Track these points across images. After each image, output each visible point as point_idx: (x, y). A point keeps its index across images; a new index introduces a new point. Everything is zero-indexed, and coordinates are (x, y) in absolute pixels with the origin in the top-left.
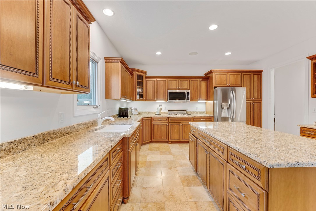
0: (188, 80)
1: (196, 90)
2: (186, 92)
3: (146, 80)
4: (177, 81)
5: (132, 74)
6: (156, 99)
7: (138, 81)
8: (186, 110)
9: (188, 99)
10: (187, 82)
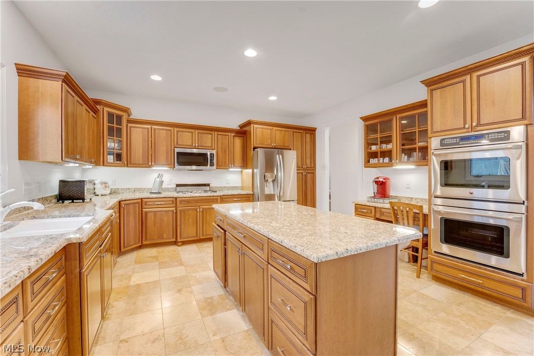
0: (213, 133)
1: (225, 151)
2: (209, 154)
3: (129, 125)
4: (192, 132)
5: (96, 111)
6: (150, 163)
7: (109, 127)
8: (208, 185)
9: (212, 165)
10: (210, 136)
